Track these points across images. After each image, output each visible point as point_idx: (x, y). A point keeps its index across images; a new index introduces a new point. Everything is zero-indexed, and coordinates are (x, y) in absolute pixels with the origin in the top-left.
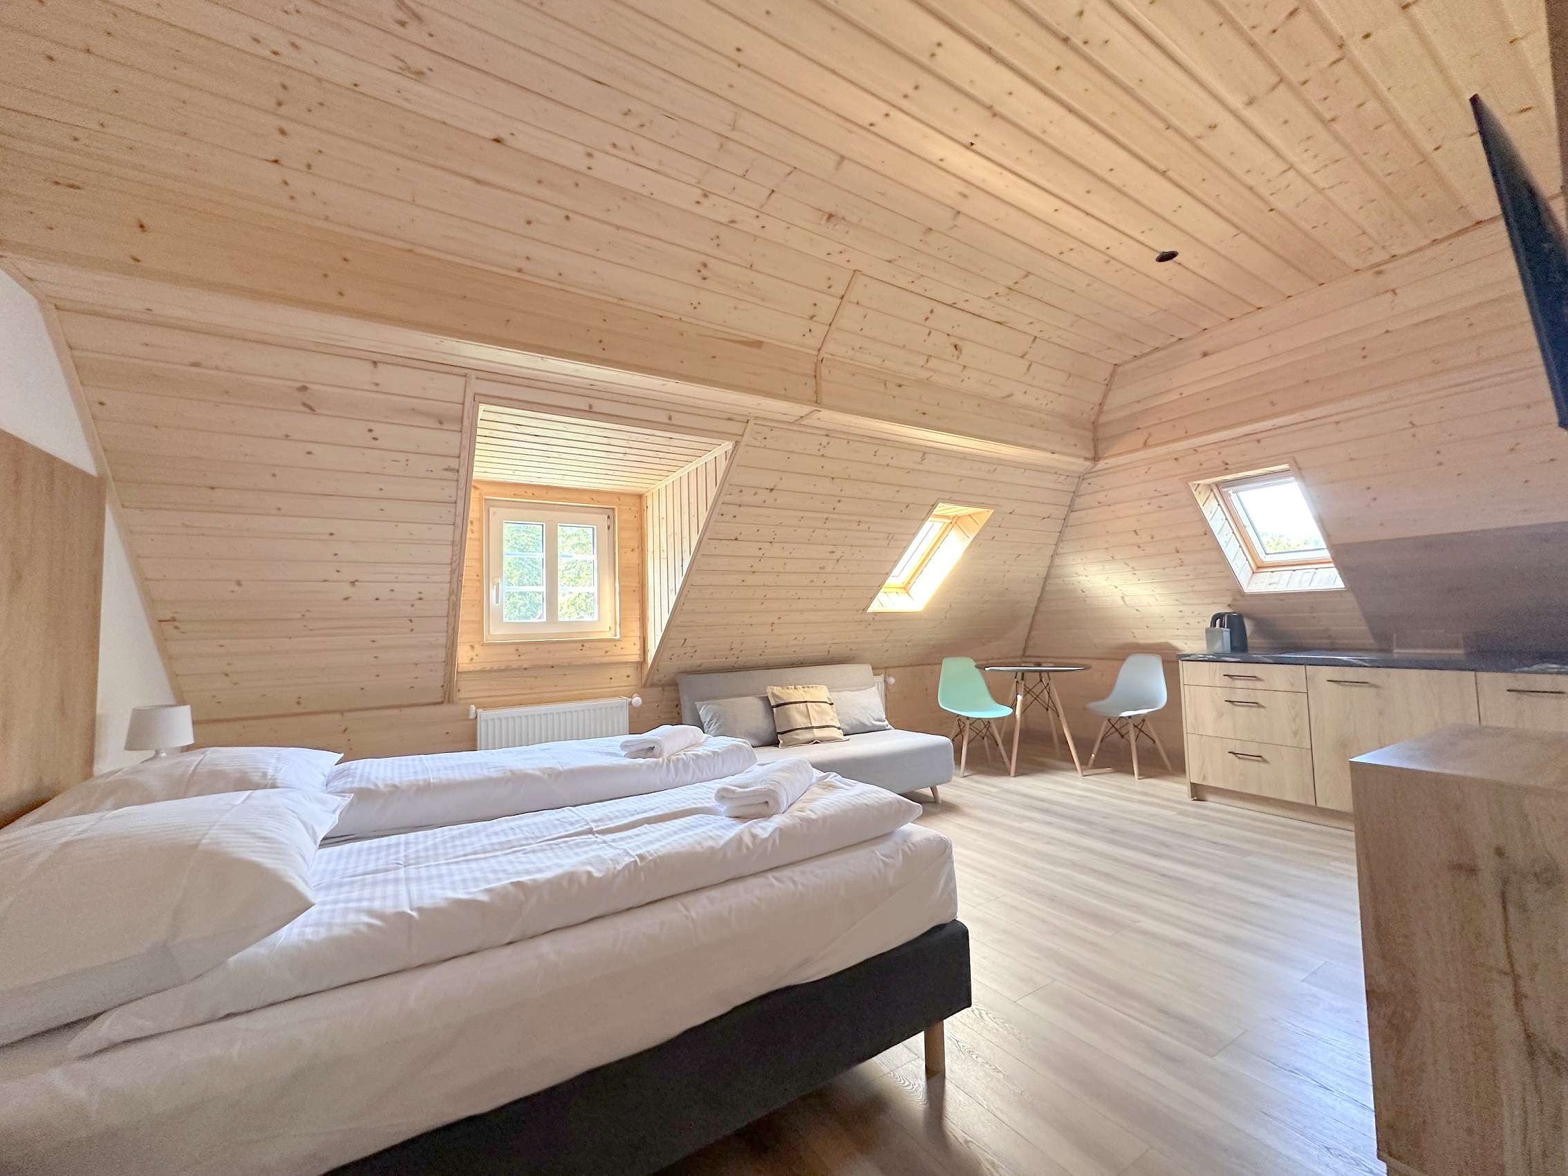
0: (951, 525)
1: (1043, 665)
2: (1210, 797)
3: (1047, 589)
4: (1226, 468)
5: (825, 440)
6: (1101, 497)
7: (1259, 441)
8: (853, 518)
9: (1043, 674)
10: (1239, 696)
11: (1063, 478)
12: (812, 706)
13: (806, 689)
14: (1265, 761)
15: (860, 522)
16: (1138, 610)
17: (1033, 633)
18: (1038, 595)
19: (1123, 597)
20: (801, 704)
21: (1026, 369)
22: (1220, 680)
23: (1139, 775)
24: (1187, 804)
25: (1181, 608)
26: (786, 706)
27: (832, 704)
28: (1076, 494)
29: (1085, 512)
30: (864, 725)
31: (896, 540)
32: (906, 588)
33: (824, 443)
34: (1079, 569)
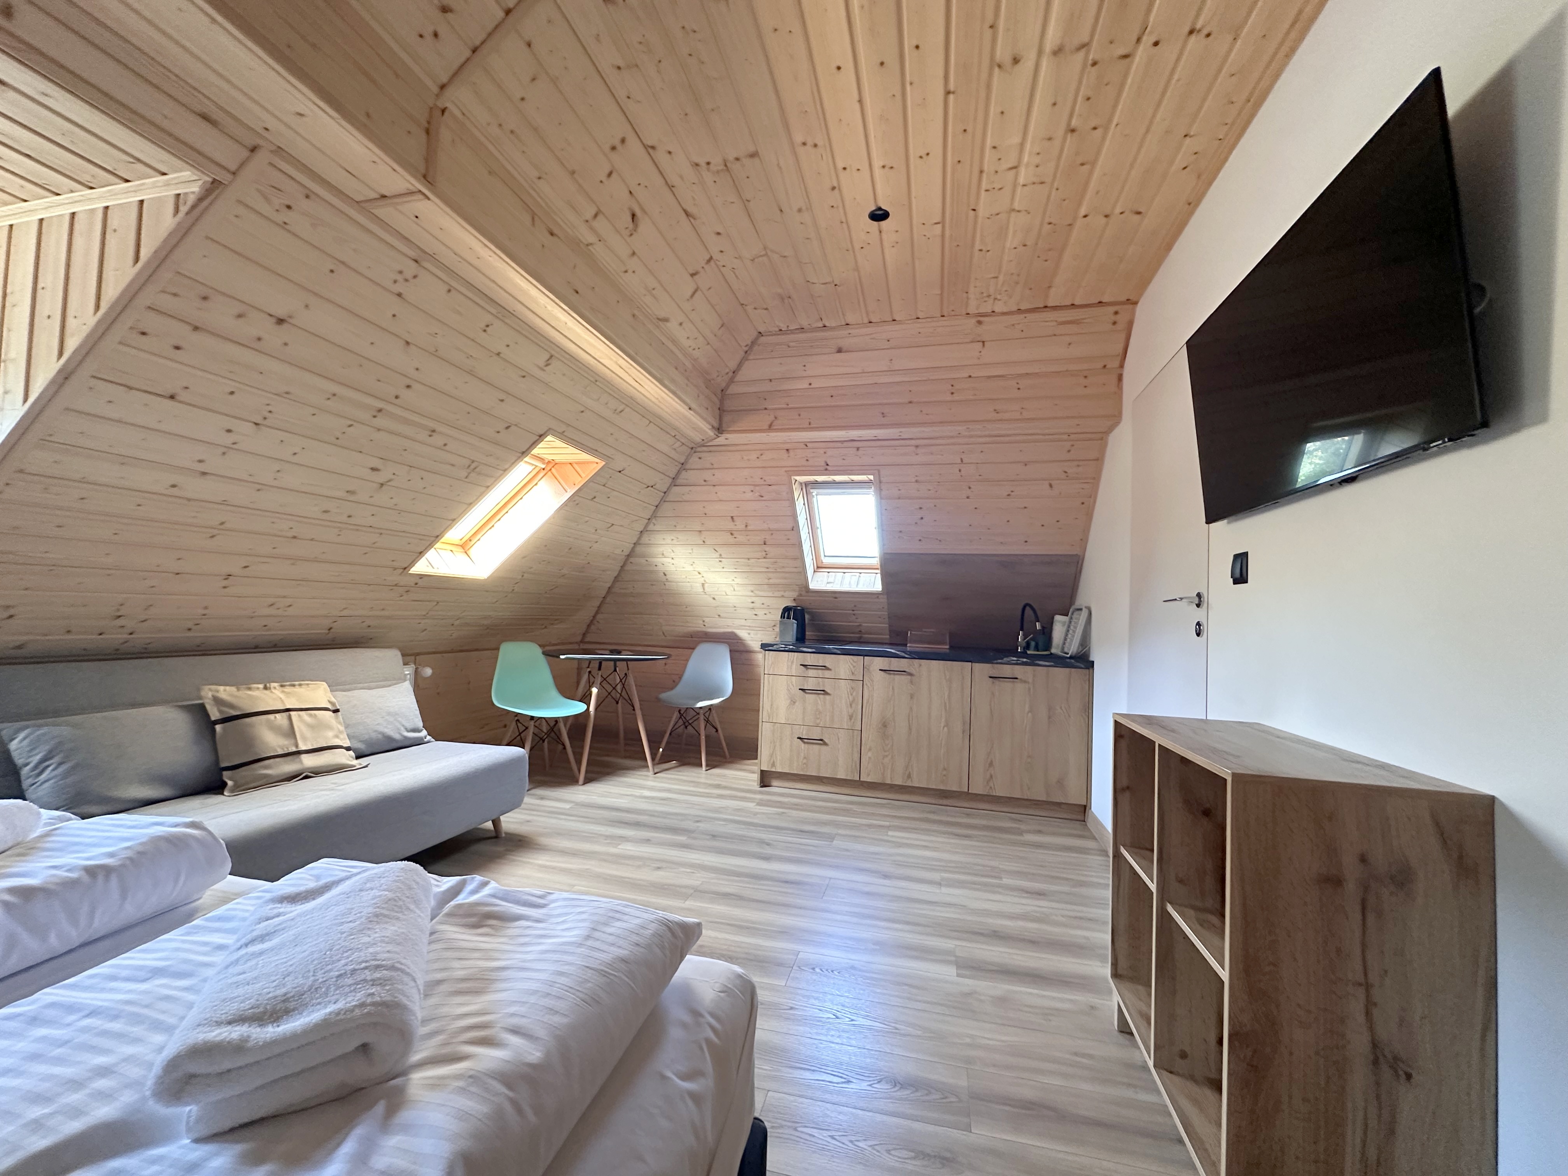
0: (545, 472)
1: (624, 653)
2: (775, 783)
3: (626, 568)
4: (826, 469)
5: (410, 268)
6: (707, 475)
7: (858, 449)
8: (425, 421)
9: (618, 663)
10: (810, 684)
11: (679, 443)
12: (299, 716)
13: (287, 689)
14: (825, 744)
15: (434, 431)
16: (714, 599)
17: (599, 616)
18: (616, 574)
19: (703, 585)
20: (277, 715)
21: (690, 294)
22: (796, 669)
23: (707, 765)
24: (754, 792)
25: (754, 599)
26: (247, 720)
27: (336, 711)
28: (683, 466)
29: (687, 489)
30: (390, 739)
31: (479, 474)
32: (465, 546)
33: (408, 274)
34: (667, 550)
